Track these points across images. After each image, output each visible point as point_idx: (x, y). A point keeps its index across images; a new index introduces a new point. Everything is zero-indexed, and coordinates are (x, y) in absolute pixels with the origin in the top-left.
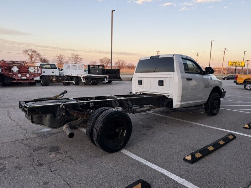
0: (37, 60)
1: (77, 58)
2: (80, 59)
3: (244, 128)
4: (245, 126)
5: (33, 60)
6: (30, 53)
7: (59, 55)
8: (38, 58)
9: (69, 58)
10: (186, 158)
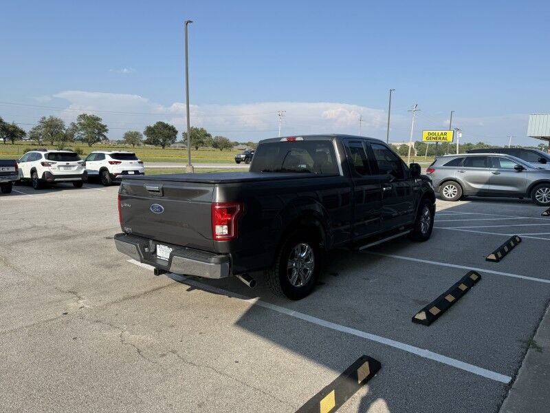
3: (488, 260)
4: (489, 257)
10: (416, 317)
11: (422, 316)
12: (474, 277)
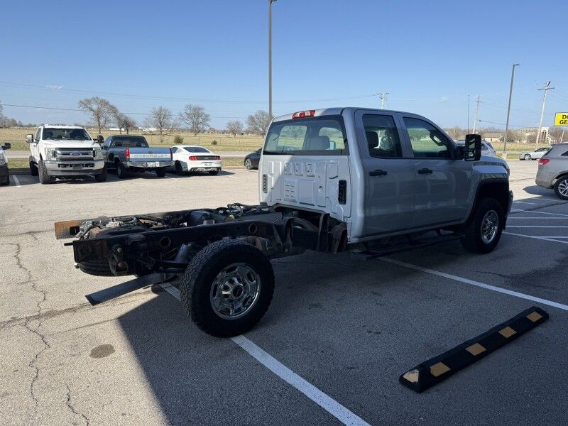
0: (109, 121)
1: (199, 116)
2: (204, 117)
5: (102, 121)
6: (95, 107)
7: (157, 109)
8: (111, 118)
9: (181, 115)
11: (413, 377)
12: (534, 317)
